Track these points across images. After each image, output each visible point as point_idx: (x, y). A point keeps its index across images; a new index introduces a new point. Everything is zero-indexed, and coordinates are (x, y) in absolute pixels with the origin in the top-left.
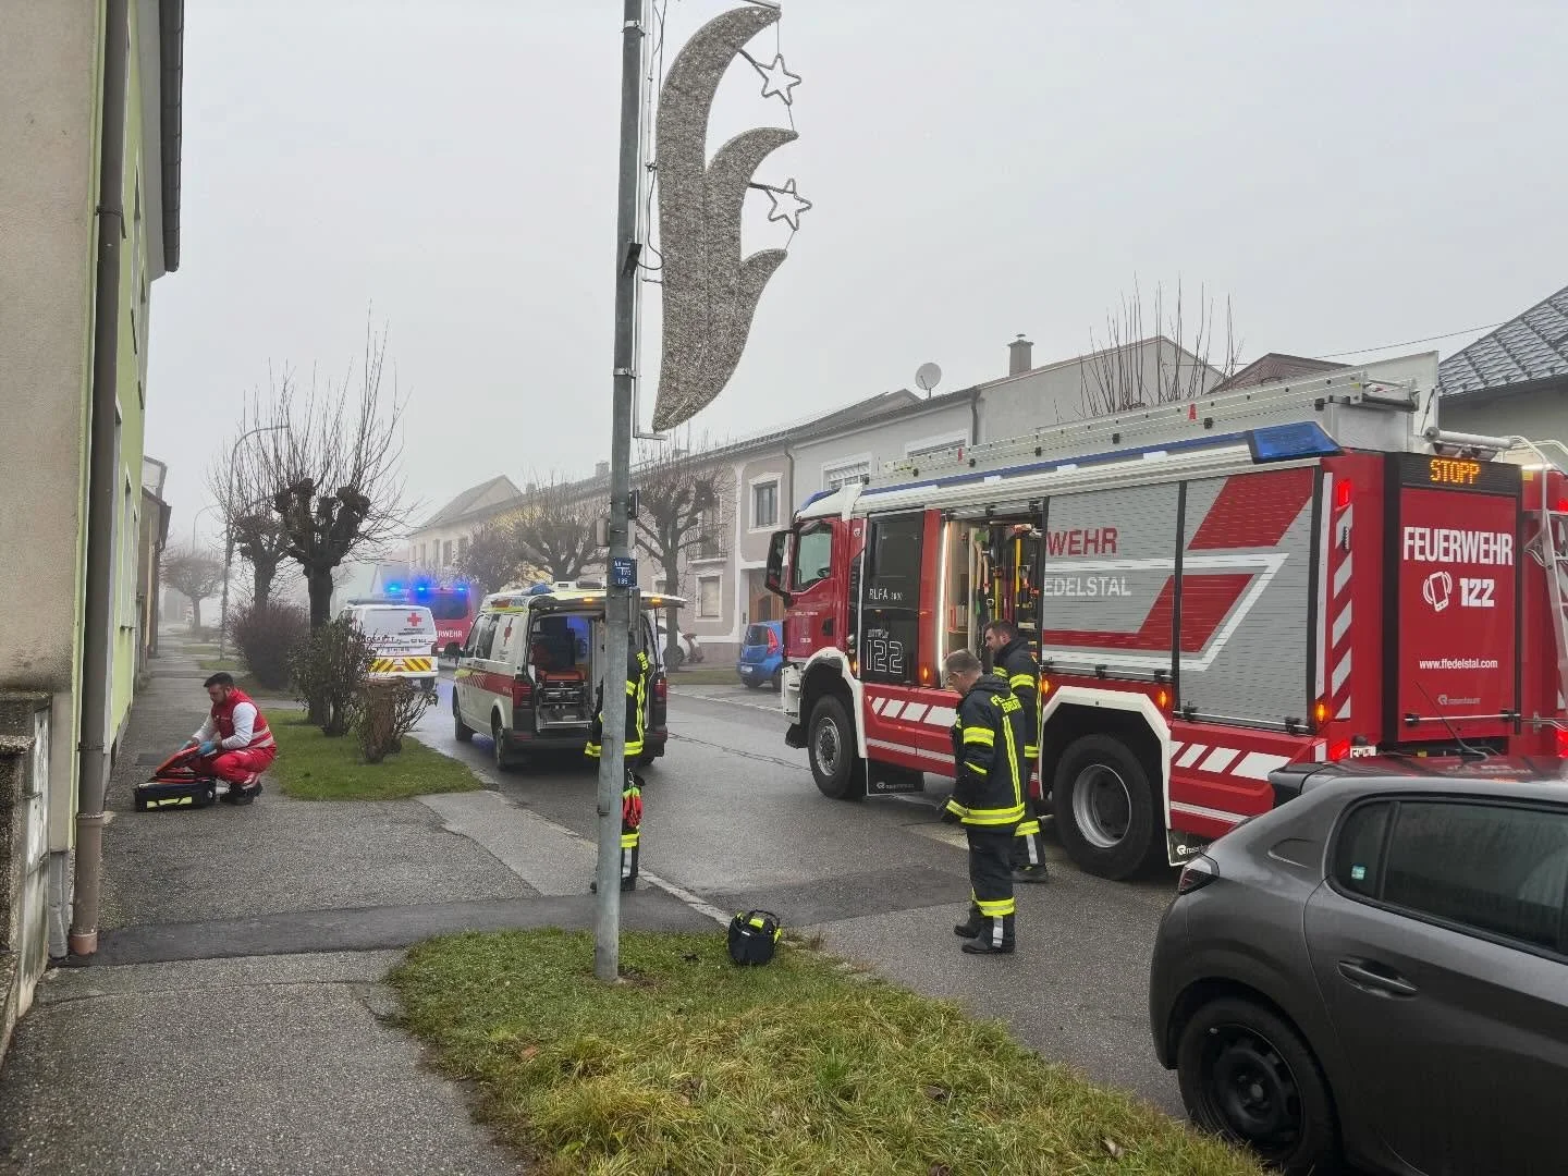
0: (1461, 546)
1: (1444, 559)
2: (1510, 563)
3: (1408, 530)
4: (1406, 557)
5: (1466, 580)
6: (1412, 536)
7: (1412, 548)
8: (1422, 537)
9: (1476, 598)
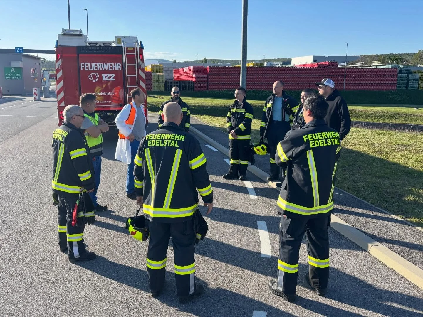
0: (102, 67)
1: (95, 70)
2: (121, 70)
3: (82, 64)
4: (82, 70)
5: (104, 75)
6: (84, 65)
7: (84, 68)
8: (87, 65)
9: (108, 78)
